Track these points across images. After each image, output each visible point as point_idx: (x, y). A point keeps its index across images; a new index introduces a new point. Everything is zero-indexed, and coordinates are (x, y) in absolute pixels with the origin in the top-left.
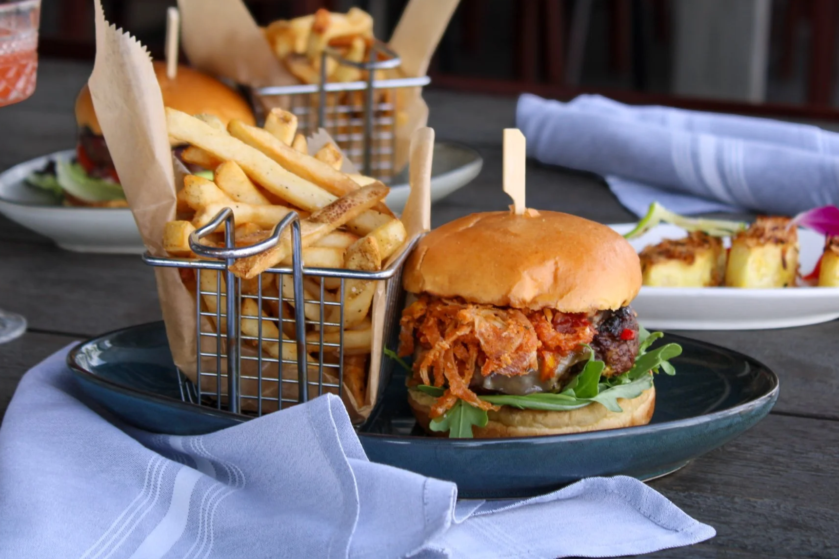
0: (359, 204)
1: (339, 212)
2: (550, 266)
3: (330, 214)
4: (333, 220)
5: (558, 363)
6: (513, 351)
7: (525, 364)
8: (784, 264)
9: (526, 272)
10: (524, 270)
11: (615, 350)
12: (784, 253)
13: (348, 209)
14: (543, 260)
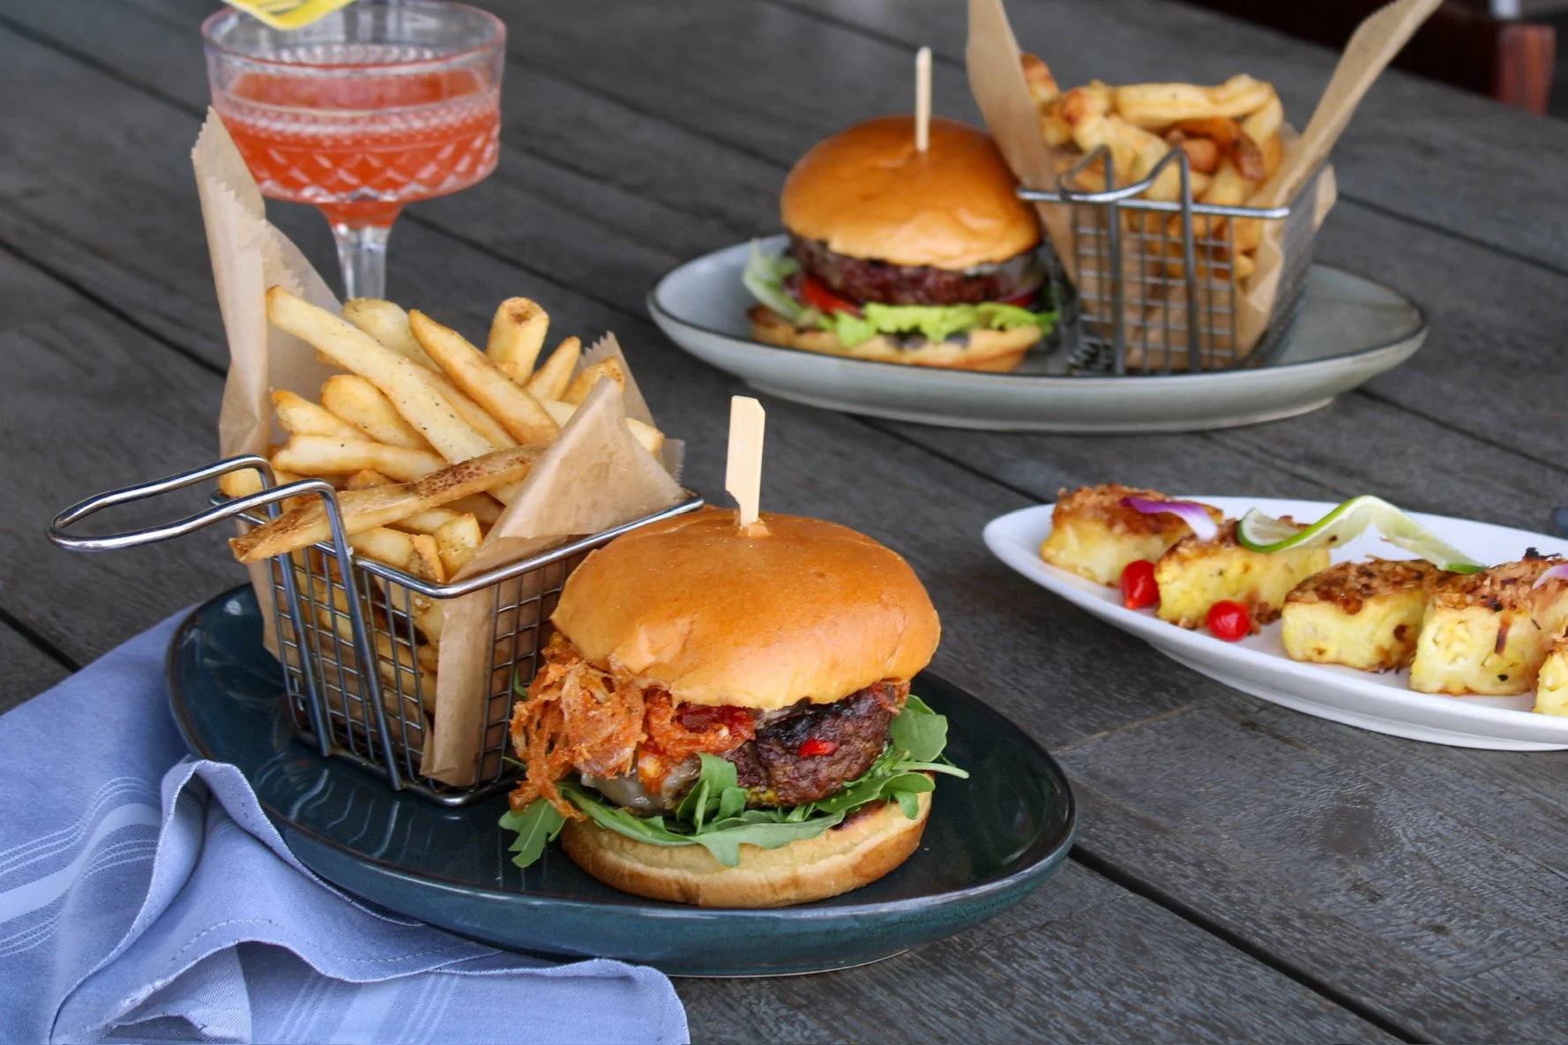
0: (486, 475)
1: (450, 482)
2: (682, 624)
3: (434, 484)
4: (434, 492)
5: (668, 772)
6: (599, 741)
7: (612, 763)
8: (1500, 645)
9: (643, 627)
10: (642, 624)
11: (784, 768)
12: (1505, 626)
13: (467, 478)
14: (678, 614)
